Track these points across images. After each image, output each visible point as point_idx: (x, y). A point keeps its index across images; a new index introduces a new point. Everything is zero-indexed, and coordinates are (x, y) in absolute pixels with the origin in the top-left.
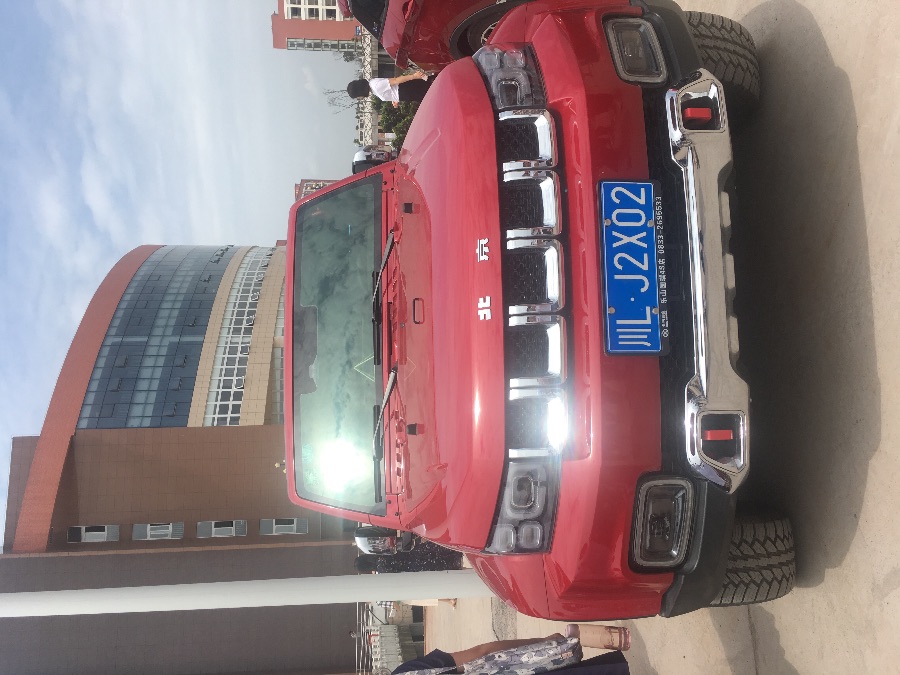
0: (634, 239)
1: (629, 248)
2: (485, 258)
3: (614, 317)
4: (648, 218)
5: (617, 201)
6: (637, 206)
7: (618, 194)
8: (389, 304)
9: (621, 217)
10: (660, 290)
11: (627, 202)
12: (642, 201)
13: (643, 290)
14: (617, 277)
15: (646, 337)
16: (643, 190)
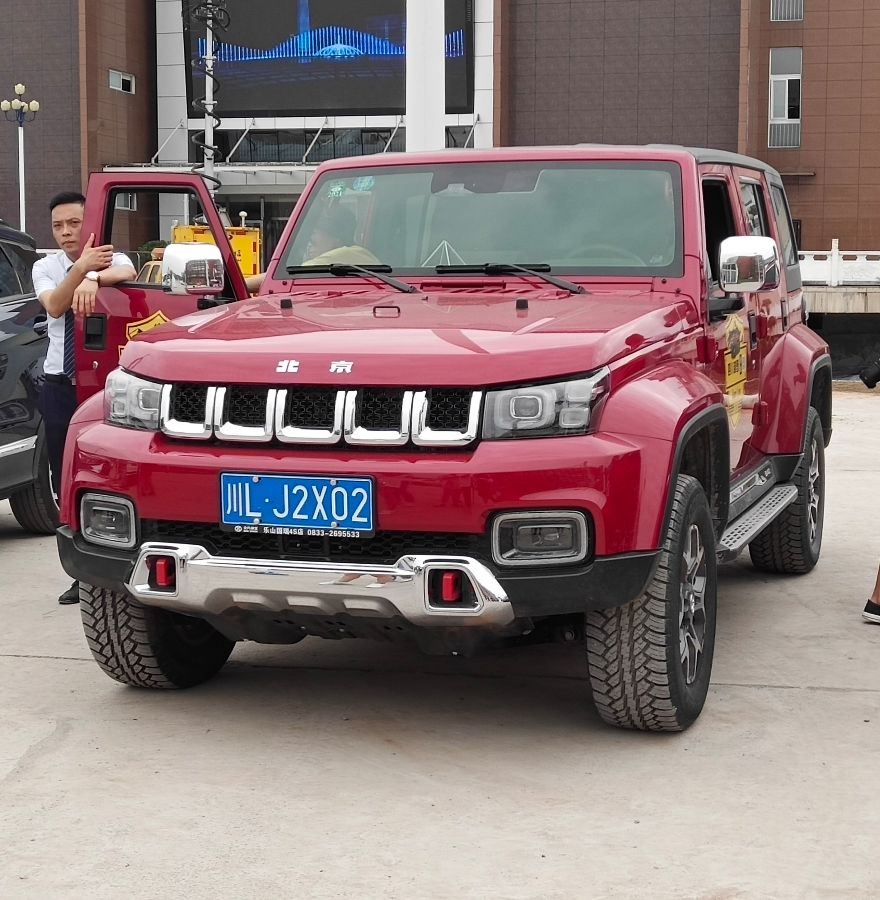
0: (320, 507)
2: (333, 369)
3: (251, 481)
4: (339, 523)
5: (354, 494)
6: (350, 513)
7: (360, 495)
9: (339, 495)
10: (275, 528)
11: (354, 502)
12: (355, 518)
13: (275, 511)
14: (286, 487)
15: (235, 510)
16: (365, 520)
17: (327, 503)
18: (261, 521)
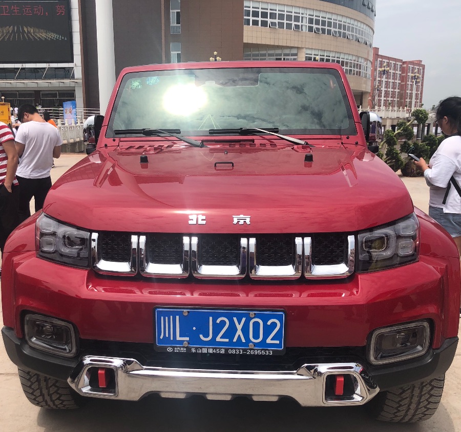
0: (239, 332)
1: (233, 329)
2: (235, 221)
3: (181, 314)
4: (255, 344)
5: (269, 323)
6: (265, 337)
7: (274, 325)
8: (253, 141)
9: (256, 325)
10: (201, 348)
11: (268, 330)
12: (269, 341)
13: (201, 336)
14: (211, 318)
15: (167, 336)
16: (278, 342)
17: (245, 330)
18: (189, 343)
